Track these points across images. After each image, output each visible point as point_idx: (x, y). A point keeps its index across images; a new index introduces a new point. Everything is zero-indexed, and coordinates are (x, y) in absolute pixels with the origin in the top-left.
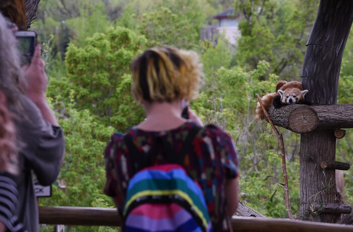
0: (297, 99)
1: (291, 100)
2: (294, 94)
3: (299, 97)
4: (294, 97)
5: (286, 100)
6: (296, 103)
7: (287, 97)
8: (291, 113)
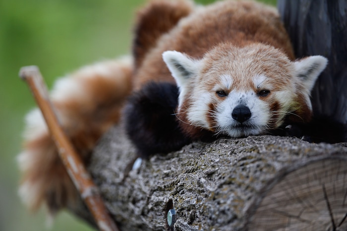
0: (275, 106)
1: (242, 115)
2: (261, 81)
3: (284, 97)
4: (262, 93)
5: (212, 107)
6: (273, 130)
7: (223, 94)
8: (262, 193)
